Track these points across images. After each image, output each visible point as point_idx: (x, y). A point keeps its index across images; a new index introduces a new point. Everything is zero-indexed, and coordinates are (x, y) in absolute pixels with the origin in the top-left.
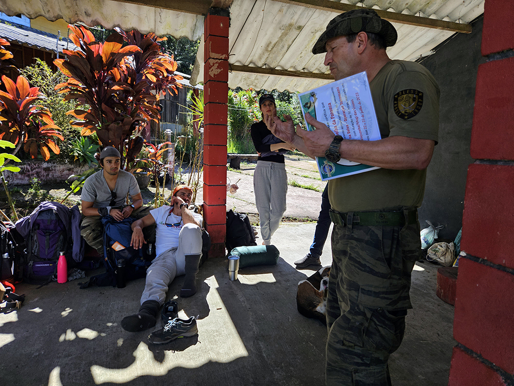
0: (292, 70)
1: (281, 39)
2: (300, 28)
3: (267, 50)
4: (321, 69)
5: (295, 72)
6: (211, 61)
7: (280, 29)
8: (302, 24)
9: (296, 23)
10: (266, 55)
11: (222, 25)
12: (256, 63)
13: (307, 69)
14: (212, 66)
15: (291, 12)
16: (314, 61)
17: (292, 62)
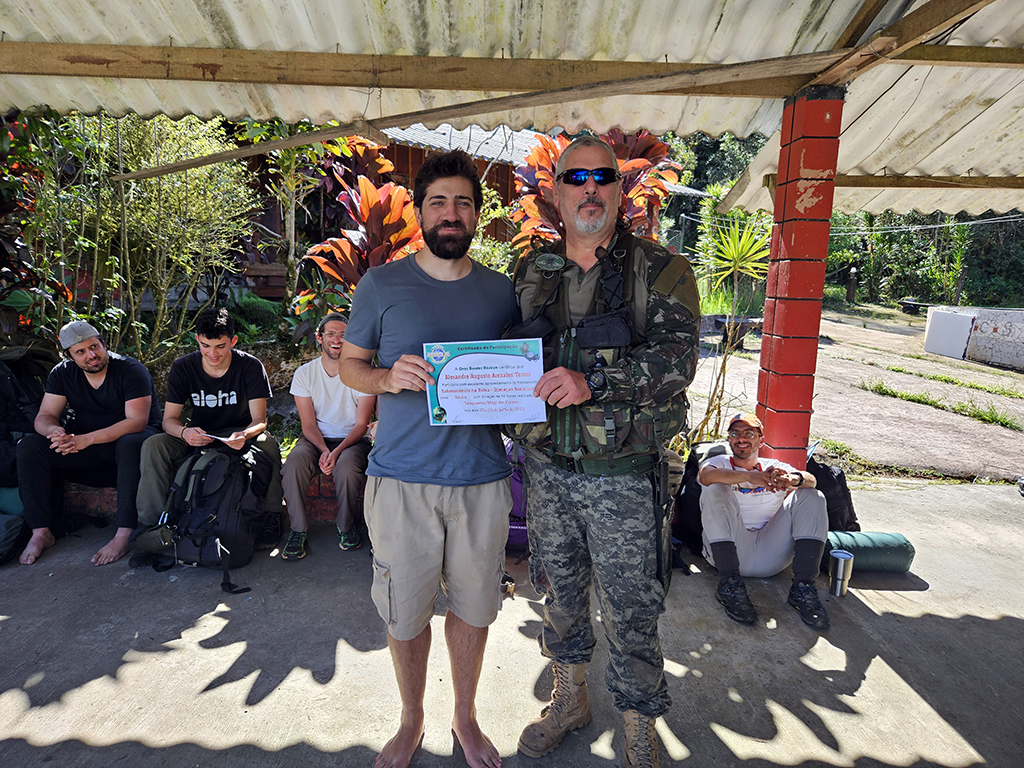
0: (941, 174)
1: (937, 124)
2: (990, 102)
3: (899, 144)
4: (1010, 168)
5: (950, 179)
6: (801, 185)
7: (944, 107)
8: (995, 96)
9: (982, 94)
10: (895, 153)
11: (828, 116)
12: (866, 169)
13: (977, 170)
14: (802, 194)
15: (981, 78)
16: (998, 155)
17: (948, 161)
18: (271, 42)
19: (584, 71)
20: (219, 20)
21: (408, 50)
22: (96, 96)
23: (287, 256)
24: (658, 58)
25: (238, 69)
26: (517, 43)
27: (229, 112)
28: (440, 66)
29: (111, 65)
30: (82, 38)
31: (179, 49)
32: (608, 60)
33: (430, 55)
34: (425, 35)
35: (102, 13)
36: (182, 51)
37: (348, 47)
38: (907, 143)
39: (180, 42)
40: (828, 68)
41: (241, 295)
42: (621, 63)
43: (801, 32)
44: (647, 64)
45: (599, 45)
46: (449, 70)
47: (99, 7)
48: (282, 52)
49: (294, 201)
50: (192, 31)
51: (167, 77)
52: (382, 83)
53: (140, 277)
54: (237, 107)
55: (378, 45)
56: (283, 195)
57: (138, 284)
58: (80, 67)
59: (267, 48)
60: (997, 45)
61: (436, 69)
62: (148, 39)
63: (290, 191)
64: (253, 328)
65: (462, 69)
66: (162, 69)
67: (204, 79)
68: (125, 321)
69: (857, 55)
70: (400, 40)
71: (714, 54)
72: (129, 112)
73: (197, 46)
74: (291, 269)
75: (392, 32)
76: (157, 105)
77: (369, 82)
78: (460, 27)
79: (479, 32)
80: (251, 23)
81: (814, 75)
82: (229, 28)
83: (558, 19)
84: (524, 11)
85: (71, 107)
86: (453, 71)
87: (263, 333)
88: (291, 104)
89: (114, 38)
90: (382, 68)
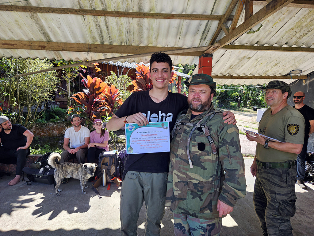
0: (243, 75)
1: (238, 63)
2: (249, 58)
4: (260, 74)
5: (245, 76)
7: (238, 59)
8: (250, 56)
9: (247, 56)
10: (229, 70)
11: (209, 62)
12: (223, 74)
13: (252, 74)
15: (245, 53)
16: (256, 70)
17: (243, 72)
18: (60, 40)
19: (146, 49)
20: (45, 34)
21: (99, 42)
22: (10, 53)
23: (68, 97)
24: (165, 46)
25: (51, 47)
26: (127, 41)
27: (50, 57)
28: (107, 47)
29: (15, 46)
30: (7, 38)
31: (34, 42)
32: (152, 46)
33: (105, 44)
34: (103, 39)
35: (12, 32)
36: (35, 42)
37: (82, 42)
38: (231, 68)
39: (35, 39)
40: (207, 50)
41: (54, 107)
42: (156, 47)
43: (201, 40)
44: (163, 47)
45: (150, 42)
46: (110, 48)
47: (11, 31)
48: (63, 43)
49: (70, 80)
50: (38, 37)
51: (31, 49)
52: (91, 51)
53: (23, 103)
54: (51, 56)
55: (90, 41)
56: (67, 79)
57: (22, 105)
58: (6, 46)
59: (59, 42)
60: (247, 45)
61: (106, 48)
62: (26, 39)
63: (69, 78)
64: (57, 117)
65: (113, 48)
66: (30, 47)
67: (41, 50)
68: (18, 116)
69: (212, 47)
70: (96, 40)
71: (179, 45)
72: (20, 57)
73: (39, 41)
74: (69, 100)
75: (94, 38)
76: (28, 56)
77: (88, 51)
78: (112, 37)
79: (117, 39)
80: (55, 35)
81: (204, 51)
82: (48, 36)
83: (138, 36)
84: (128, 34)
85: (3, 56)
86: (111, 48)
87: (61, 119)
88: (66, 56)
89: (16, 38)
90: (91, 47)
